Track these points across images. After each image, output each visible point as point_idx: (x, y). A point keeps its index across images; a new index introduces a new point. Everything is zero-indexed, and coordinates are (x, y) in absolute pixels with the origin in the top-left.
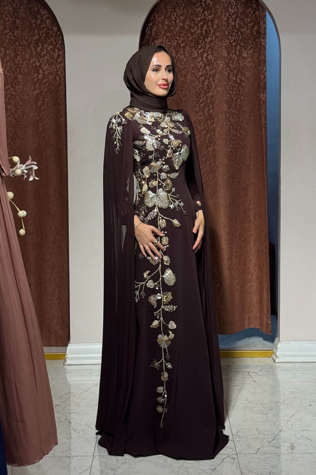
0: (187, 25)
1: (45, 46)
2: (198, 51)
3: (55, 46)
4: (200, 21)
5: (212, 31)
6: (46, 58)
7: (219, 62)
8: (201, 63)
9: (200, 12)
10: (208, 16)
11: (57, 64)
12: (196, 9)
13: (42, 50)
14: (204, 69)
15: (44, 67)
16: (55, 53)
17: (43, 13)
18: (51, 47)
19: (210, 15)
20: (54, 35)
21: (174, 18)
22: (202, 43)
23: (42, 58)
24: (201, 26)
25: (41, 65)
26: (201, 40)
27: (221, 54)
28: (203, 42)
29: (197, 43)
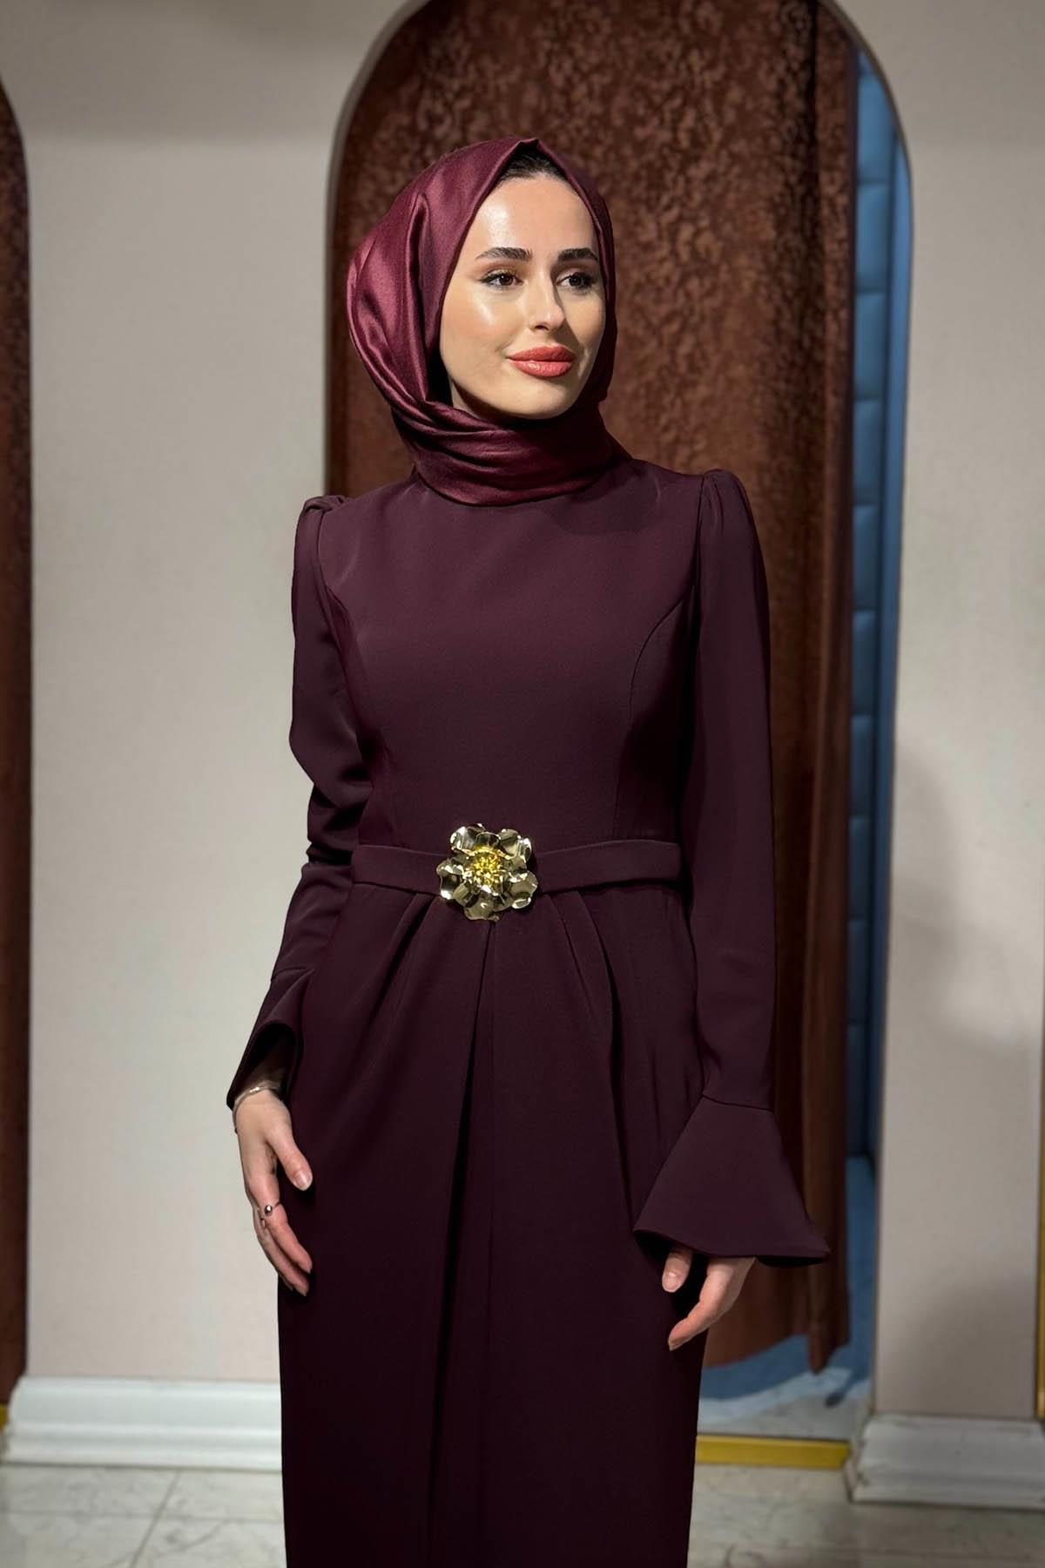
2: (659, 216)
7: (742, 261)
8: (668, 267)
10: (701, 73)
14: (681, 293)
19: (711, 65)
22: (675, 181)
26: (670, 169)
27: (749, 228)
29: (657, 184)
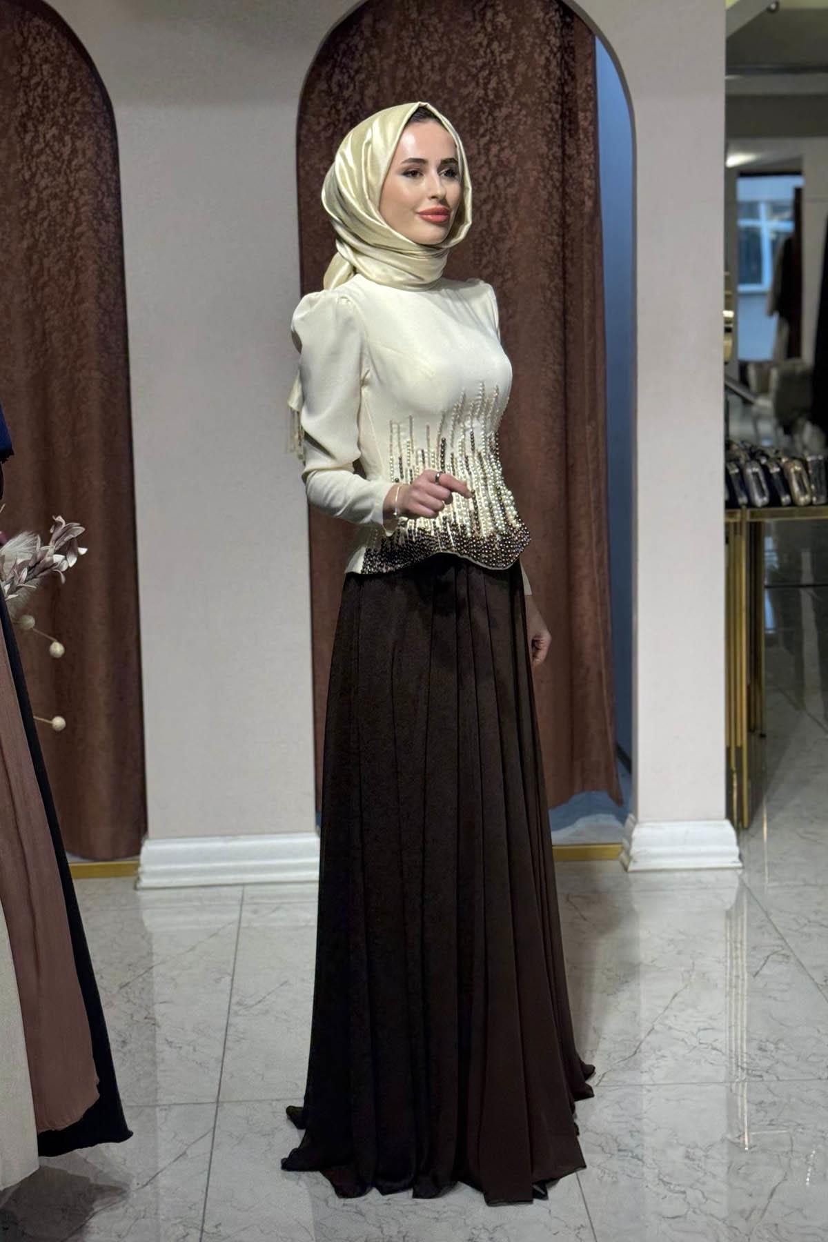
0: (450, 78)
1: (41, 128)
3: (65, 129)
4: (482, 68)
5: (511, 92)
6: (43, 158)
9: (480, 44)
11: (71, 172)
12: (473, 37)
13: (35, 140)
15: (39, 182)
16: (64, 145)
17: (34, 49)
18: (54, 131)
20: (61, 100)
21: (415, 61)
23: (35, 159)
24: (484, 78)
25: (33, 176)
27: (533, 146)
28: (490, 118)
